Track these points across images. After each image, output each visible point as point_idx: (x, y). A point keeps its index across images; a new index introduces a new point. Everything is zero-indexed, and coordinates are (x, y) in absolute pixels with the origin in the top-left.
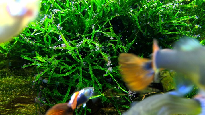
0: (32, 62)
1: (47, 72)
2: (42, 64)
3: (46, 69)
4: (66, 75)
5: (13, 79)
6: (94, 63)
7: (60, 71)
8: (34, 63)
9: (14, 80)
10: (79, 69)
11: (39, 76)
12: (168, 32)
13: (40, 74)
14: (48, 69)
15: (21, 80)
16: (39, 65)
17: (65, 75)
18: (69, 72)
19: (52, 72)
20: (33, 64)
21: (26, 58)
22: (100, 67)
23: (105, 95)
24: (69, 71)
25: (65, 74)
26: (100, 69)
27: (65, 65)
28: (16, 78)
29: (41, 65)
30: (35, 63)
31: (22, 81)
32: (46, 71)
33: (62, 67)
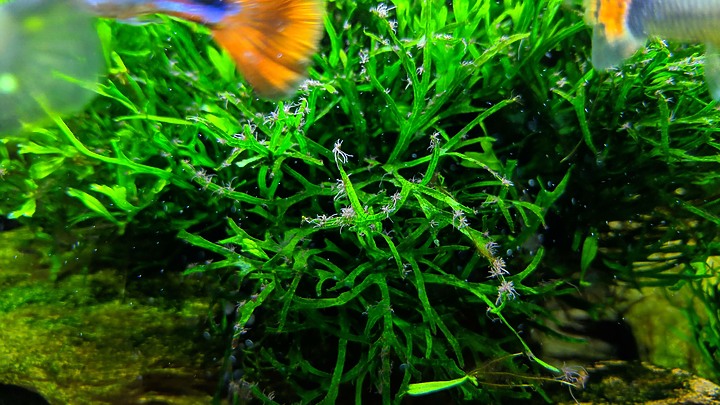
0: (219, 257)
1: (273, 292)
2: (253, 263)
3: (270, 281)
4: (337, 304)
5: (135, 308)
6: (427, 262)
7: (319, 287)
8: (224, 258)
9: (138, 311)
10: (377, 282)
11: (251, 308)
12: (687, 156)
13: (255, 300)
14: (276, 282)
15: (163, 313)
16: (246, 267)
17: (333, 302)
18: (348, 292)
19: (291, 292)
20: (225, 263)
21: (196, 240)
22: (452, 277)
23: (478, 380)
24: (346, 289)
25: (335, 299)
26: (452, 283)
27: (329, 266)
28: (143, 304)
29: (250, 265)
30: (231, 259)
31: (165, 317)
32: (271, 287)
33: (322, 276)
